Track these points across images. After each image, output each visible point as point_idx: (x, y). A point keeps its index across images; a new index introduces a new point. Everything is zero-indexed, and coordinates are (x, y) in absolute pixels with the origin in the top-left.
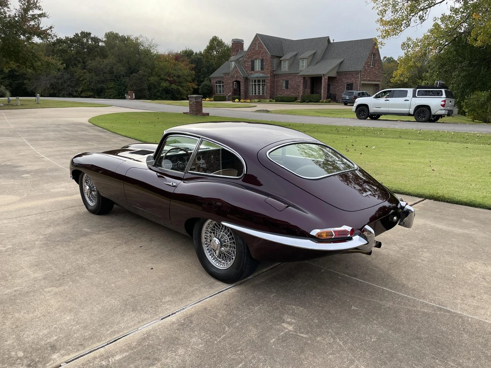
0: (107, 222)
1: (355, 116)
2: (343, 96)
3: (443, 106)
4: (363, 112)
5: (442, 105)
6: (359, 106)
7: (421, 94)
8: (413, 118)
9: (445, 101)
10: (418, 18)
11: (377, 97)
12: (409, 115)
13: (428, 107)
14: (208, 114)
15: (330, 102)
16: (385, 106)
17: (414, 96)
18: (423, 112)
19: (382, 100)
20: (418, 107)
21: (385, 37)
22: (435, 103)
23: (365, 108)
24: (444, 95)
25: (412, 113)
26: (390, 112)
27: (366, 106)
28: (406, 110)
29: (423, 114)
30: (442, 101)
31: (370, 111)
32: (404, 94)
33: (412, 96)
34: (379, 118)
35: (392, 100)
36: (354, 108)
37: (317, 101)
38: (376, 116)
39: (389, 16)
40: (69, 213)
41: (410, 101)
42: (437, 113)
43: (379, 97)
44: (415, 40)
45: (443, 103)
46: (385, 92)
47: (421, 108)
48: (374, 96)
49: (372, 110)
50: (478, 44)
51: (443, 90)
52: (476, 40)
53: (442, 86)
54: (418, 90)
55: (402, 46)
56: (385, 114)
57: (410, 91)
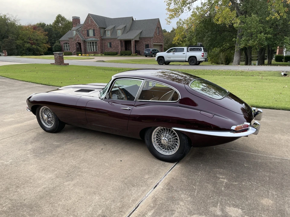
0: (65, 137)
1: (157, 63)
2: (145, 52)
3: (203, 56)
4: (161, 61)
5: (202, 56)
6: (159, 57)
7: (191, 50)
8: (188, 63)
9: (203, 54)
10: (187, 8)
11: (168, 52)
12: (186, 61)
13: (195, 57)
14: (68, 64)
15: (137, 55)
16: (173, 57)
17: (188, 51)
19: (171, 54)
20: (190, 57)
21: (171, 18)
22: (199, 55)
23: (162, 58)
24: (203, 51)
25: (187, 60)
26: (176, 60)
27: (163, 57)
28: (184, 59)
29: (193, 61)
31: (165, 60)
32: (182, 50)
33: (186, 51)
34: (170, 64)
35: (177, 54)
36: (156, 58)
37: (130, 55)
38: (167, 63)
39: (172, 6)
40: (33, 134)
41: (185, 54)
42: (200, 60)
43: (169, 52)
44: (183, 20)
45: (202, 55)
46: (172, 49)
47: (192, 58)
48: (167, 51)
49: (166, 59)
50: (219, 22)
51: (202, 48)
52: (218, 20)
53: (201, 46)
54: (189, 48)
55: (177, 23)
56: (173, 61)
57: (185, 48)
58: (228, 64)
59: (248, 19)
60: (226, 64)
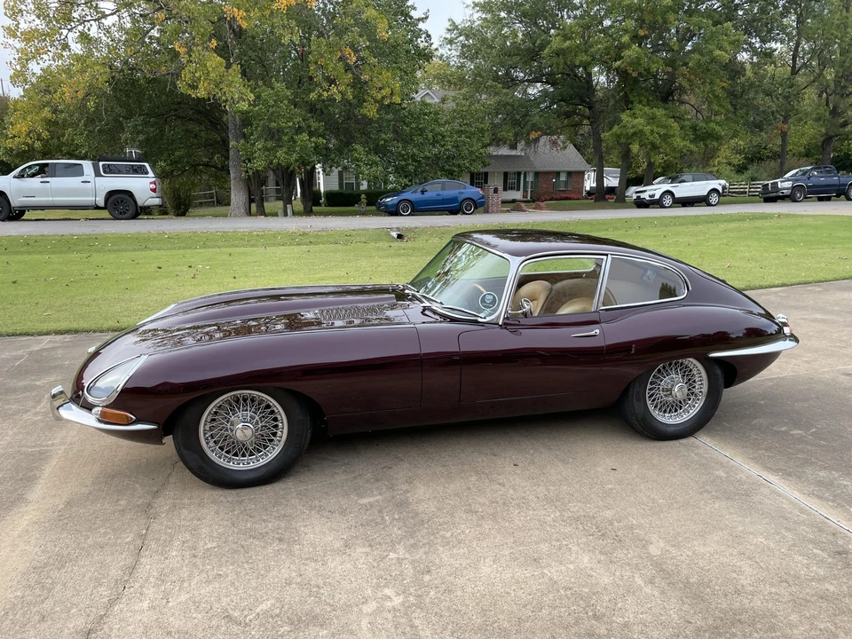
3: (154, 190)
5: (151, 190)
7: (109, 170)
8: (105, 214)
9: (154, 183)
11: (21, 176)
12: (97, 208)
13: (129, 194)
17: (98, 174)
18: (122, 201)
19: (36, 182)
20: (111, 194)
22: (142, 186)
24: (151, 174)
25: (102, 204)
26: (56, 204)
28: (89, 200)
29: (121, 205)
30: (151, 183)
31: (13, 205)
32: (78, 171)
33: (94, 175)
34: (24, 217)
35: (56, 182)
41: (91, 183)
42: (147, 203)
43: (23, 176)
45: (153, 186)
46: (30, 167)
47: (117, 196)
48: (15, 173)
49: (16, 201)
51: (146, 164)
54: (101, 163)
57: (87, 165)
58: (183, 214)
59: (266, 93)
60: (178, 215)
